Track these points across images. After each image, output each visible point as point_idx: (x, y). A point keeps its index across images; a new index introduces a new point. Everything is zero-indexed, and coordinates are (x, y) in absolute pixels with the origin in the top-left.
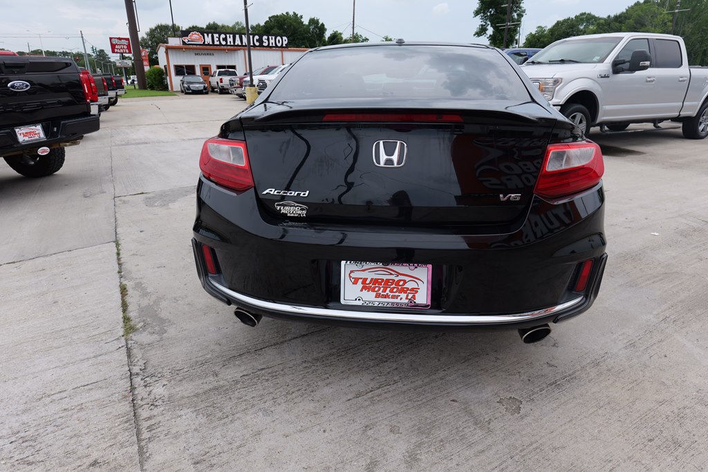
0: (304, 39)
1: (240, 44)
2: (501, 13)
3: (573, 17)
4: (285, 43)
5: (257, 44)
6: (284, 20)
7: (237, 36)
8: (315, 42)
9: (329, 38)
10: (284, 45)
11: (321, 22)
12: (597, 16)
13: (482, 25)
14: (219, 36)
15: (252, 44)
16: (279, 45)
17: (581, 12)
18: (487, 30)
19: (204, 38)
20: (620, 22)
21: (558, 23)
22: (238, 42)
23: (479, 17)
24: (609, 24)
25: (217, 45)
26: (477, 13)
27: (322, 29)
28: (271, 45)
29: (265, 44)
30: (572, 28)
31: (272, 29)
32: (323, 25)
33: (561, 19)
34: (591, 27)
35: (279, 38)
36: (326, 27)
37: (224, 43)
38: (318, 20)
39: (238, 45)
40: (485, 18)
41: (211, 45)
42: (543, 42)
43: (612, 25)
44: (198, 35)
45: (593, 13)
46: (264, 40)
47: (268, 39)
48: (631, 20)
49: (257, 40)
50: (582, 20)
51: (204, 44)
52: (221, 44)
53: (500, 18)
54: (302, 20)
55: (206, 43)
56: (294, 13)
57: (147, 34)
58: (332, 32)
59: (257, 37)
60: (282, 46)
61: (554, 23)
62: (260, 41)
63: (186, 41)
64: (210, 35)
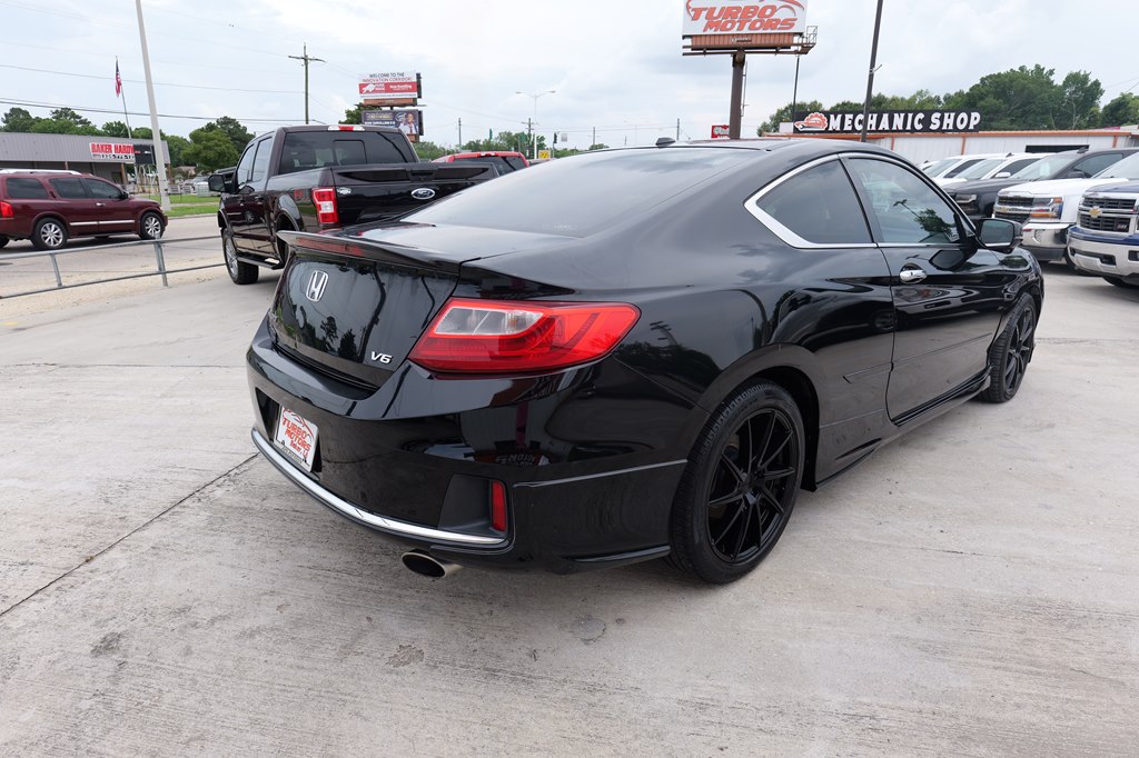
0: (1046, 112)
1: (887, 128)
4: (973, 123)
5: (919, 127)
6: (1012, 81)
7: (886, 116)
8: (1070, 117)
9: (1105, 108)
10: (971, 127)
11: (1092, 79)
14: (854, 118)
15: (909, 128)
16: (961, 127)
19: (828, 122)
22: (884, 124)
25: (847, 132)
27: (1095, 90)
28: (944, 127)
29: (932, 127)
31: (981, 98)
32: (1097, 84)
35: (964, 115)
36: (1102, 87)
37: (859, 128)
38: (1086, 77)
39: (884, 131)
41: (838, 132)
44: (821, 117)
46: (933, 120)
47: (942, 119)
49: (920, 121)
51: (827, 131)
52: (854, 130)
54: (1052, 78)
55: (830, 129)
56: (1037, 67)
57: (772, 119)
58: (1117, 96)
59: (921, 116)
60: (966, 129)
62: (926, 122)
63: (799, 127)
64: (839, 116)
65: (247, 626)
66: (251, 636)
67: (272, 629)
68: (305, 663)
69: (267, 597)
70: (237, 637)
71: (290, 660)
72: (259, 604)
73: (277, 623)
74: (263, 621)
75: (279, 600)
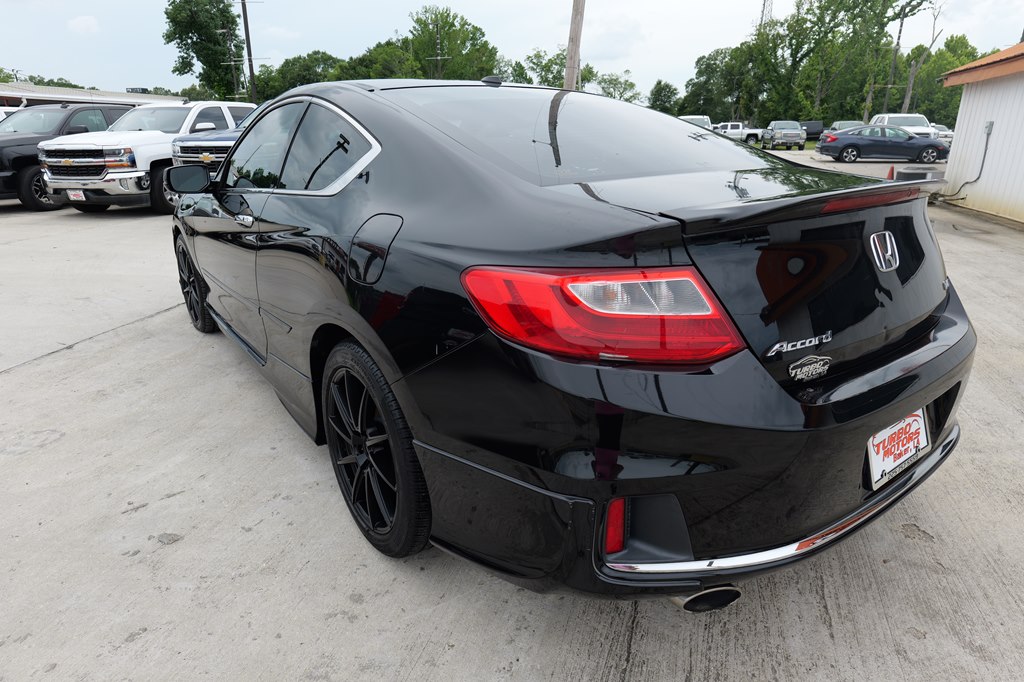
2: (210, 41)
3: (305, 55)
12: (334, 56)
13: (182, 57)
17: (313, 50)
18: (192, 65)
20: (366, 67)
21: (287, 62)
23: (173, 45)
24: (354, 68)
26: (169, 38)
30: (308, 70)
33: (291, 57)
34: (331, 71)
40: (182, 45)
42: (273, 87)
43: (358, 68)
45: (329, 53)
48: (378, 65)
50: (317, 60)
53: (209, 49)
61: (282, 62)
65: (970, 659)
66: (981, 649)
67: (956, 634)
68: (979, 594)
69: (911, 655)
70: (994, 662)
71: (984, 605)
72: (929, 659)
73: (945, 632)
74: (951, 645)
75: (907, 641)
